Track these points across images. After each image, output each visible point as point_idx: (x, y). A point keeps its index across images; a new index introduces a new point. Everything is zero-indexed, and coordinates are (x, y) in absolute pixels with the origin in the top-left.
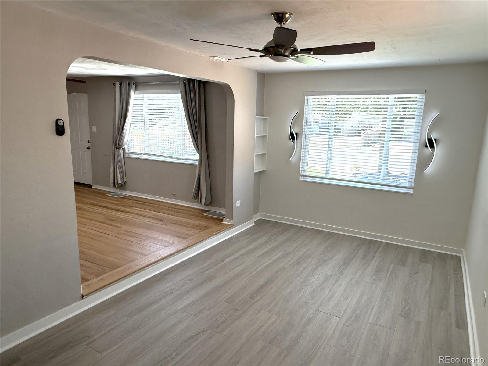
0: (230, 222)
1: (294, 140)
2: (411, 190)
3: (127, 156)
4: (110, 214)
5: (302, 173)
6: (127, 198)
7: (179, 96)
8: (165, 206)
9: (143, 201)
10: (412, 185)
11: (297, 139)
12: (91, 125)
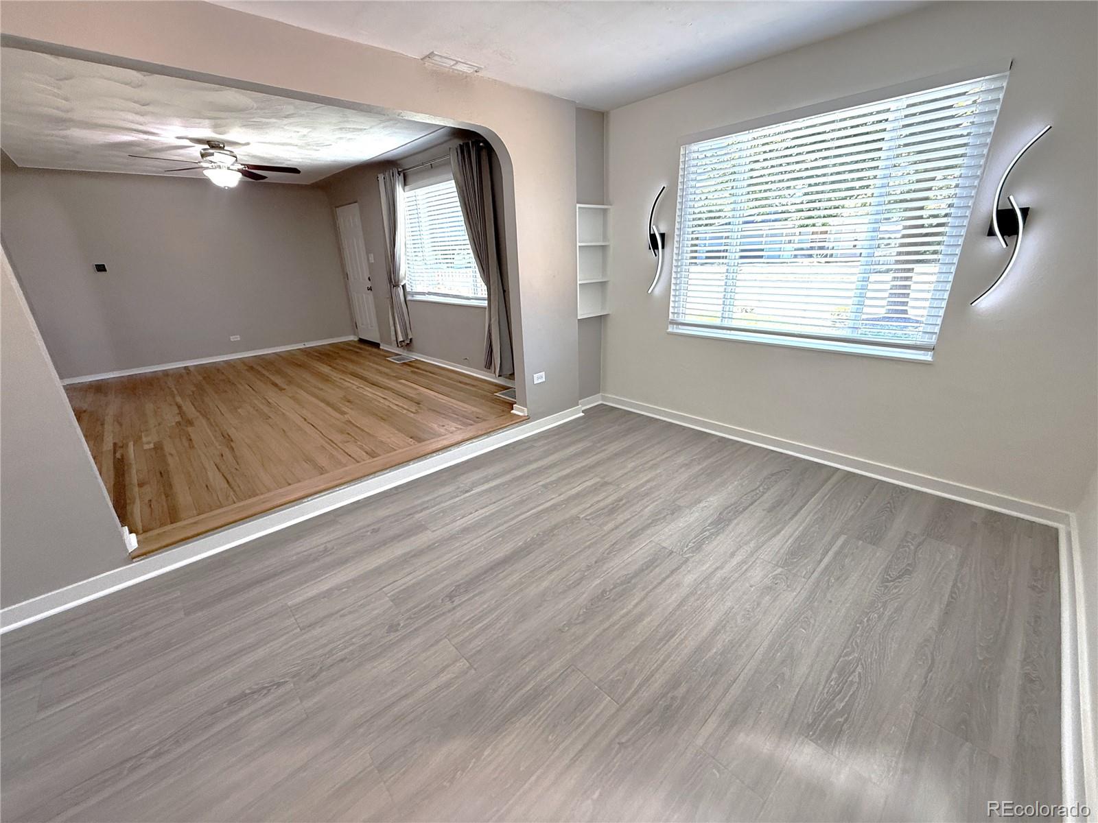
0: (522, 411)
1: (658, 248)
2: (930, 353)
3: (409, 298)
4: (361, 390)
5: (676, 318)
6: (413, 364)
7: (452, 183)
8: (450, 379)
9: (428, 369)
10: (933, 340)
11: (663, 247)
12: (368, 252)
